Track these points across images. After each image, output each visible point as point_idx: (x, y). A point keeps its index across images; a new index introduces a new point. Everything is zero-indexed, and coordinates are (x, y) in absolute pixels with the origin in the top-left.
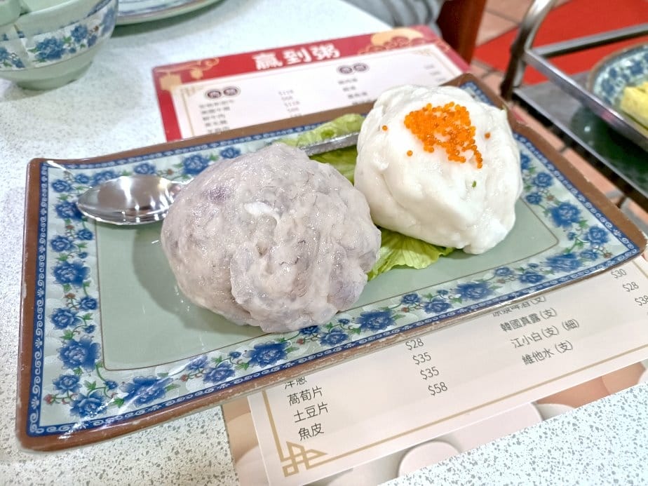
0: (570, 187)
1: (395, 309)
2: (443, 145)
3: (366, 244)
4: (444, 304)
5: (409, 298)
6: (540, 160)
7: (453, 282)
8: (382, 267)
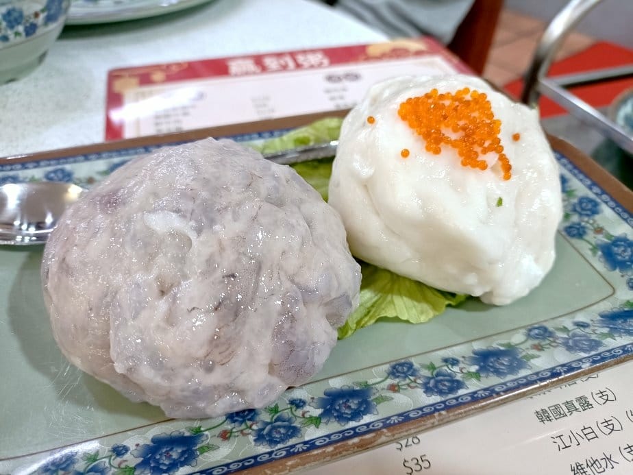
0: (626, 216)
1: (378, 386)
2: (454, 144)
3: (335, 283)
4: (453, 381)
5: (400, 368)
6: (581, 180)
7: (466, 345)
8: (361, 319)
